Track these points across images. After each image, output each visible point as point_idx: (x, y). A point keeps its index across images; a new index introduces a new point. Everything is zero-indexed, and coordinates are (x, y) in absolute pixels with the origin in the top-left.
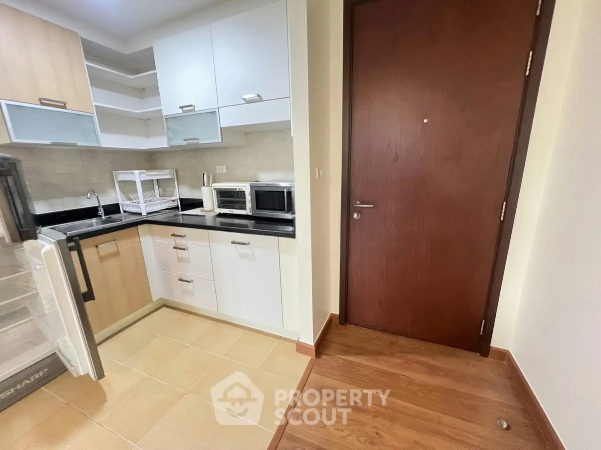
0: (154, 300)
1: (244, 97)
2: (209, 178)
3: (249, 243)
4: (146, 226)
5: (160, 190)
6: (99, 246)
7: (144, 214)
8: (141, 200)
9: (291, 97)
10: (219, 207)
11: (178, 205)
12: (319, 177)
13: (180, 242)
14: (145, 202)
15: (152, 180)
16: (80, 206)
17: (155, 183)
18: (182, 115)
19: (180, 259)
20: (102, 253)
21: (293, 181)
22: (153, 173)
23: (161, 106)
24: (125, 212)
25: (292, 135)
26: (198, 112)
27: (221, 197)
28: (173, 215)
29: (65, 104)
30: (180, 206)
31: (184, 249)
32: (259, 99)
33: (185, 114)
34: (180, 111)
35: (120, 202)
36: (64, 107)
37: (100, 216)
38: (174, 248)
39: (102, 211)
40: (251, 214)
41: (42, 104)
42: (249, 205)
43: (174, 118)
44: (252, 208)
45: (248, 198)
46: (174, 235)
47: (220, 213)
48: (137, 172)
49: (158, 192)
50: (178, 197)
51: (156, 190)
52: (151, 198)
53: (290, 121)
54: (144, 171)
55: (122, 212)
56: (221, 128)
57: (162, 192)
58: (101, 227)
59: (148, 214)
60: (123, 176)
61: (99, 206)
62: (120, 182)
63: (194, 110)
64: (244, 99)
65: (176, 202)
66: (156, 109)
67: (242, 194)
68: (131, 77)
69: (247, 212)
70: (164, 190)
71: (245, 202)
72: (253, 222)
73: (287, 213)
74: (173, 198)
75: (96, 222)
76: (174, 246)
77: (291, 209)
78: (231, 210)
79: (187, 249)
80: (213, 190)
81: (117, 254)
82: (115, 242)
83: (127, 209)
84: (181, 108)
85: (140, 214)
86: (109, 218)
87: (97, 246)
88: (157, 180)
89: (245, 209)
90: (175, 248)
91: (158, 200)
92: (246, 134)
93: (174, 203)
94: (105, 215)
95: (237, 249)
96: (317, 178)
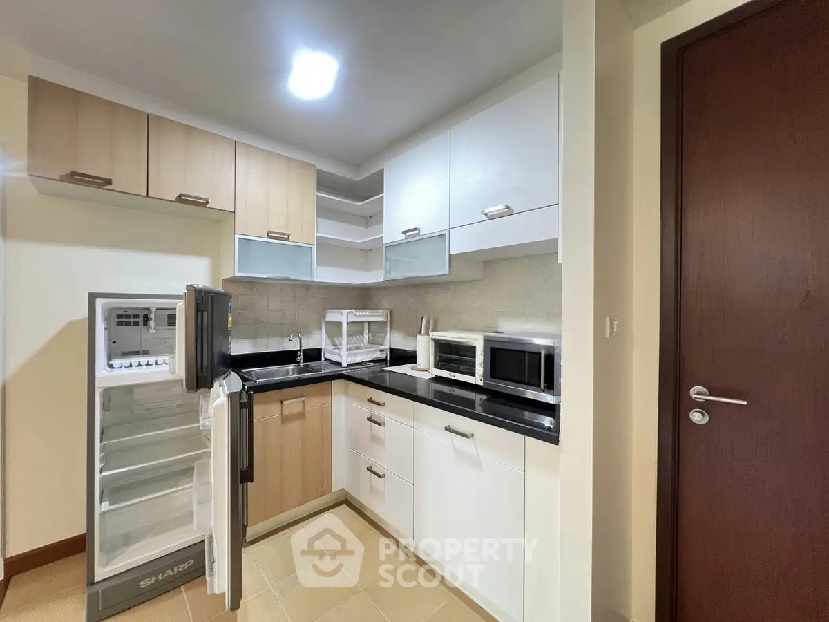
0: (333, 491)
1: (487, 211)
2: (428, 322)
3: (472, 435)
4: (342, 382)
5: (370, 334)
6: (284, 402)
7: (344, 365)
8: (344, 346)
9: (561, 203)
10: (436, 367)
11: (386, 357)
12: (611, 334)
13: (378, 412)
14: (349, 349)
15: (363, 322)
16: (282, 348)
17: (366, 325)
18: (406, 241)
19: (374, 438)
20: (286, 412)
21: (558, 337)
22: (364, 314)
23: (382, 232)
24: (326, 359)
25: (560, 261)
26: (425, 237)
27: (440, 352)
28: (379, 370)
29: (289, 235)
30: (388, 359)
31: (379, 424)
32: (509, 211)
33: (409, 240)
34: (403, 237)
35: (323, 347)
36: (287, 240)
37: (299, 362)
38: (368, 419)
39: (302, 357)
40: (482, 384)
41: (269, 237)
42: (479, 369)
43: (394, 246)
44: (484, 375)
45: (479, 358)
46: (370, 400)
47: (436, 376)
48: (345, 312)
49: (367, 337)
50: (388, 347)
51: (365, 335)
52: (358, 345)
53: (556, 240)
54: (353, 310)
55: (323, 359)
56: (450, 256)
57: (371, 338)
58: (297, 376)
59: (349, 365)
60: (332, 316)
61: (299, 350)
62: (328, 323)
63: (418, 235)
64: (486, 214)
65: (385, 352)
66: (378, 236)
67: (471, 350)
68: (359, 204)
69: (477, 380)
70: (374, 336)
71: (475, 363)
72: (484, 397)
73: (543, 391)
74: (382, 347)
75: (292, 369)
76: (369, 416)
77: (551, 385)
78: (453, 373)
79: (384, 424)
80: (431, 342)
81: (301, 416)
82: (303, 399)
83: (328, 356)
84: (404, 232)
85: (339, 364)
86: (307, 366)
87: (282, 402)
88: (369, 322)
89: (473, 374)
90: (370, 419)
91: (366, 348)
92: (486, 262)
93: (382, 354)
94: (304, 362)
95: (452, 441)
96: (608, 334)
